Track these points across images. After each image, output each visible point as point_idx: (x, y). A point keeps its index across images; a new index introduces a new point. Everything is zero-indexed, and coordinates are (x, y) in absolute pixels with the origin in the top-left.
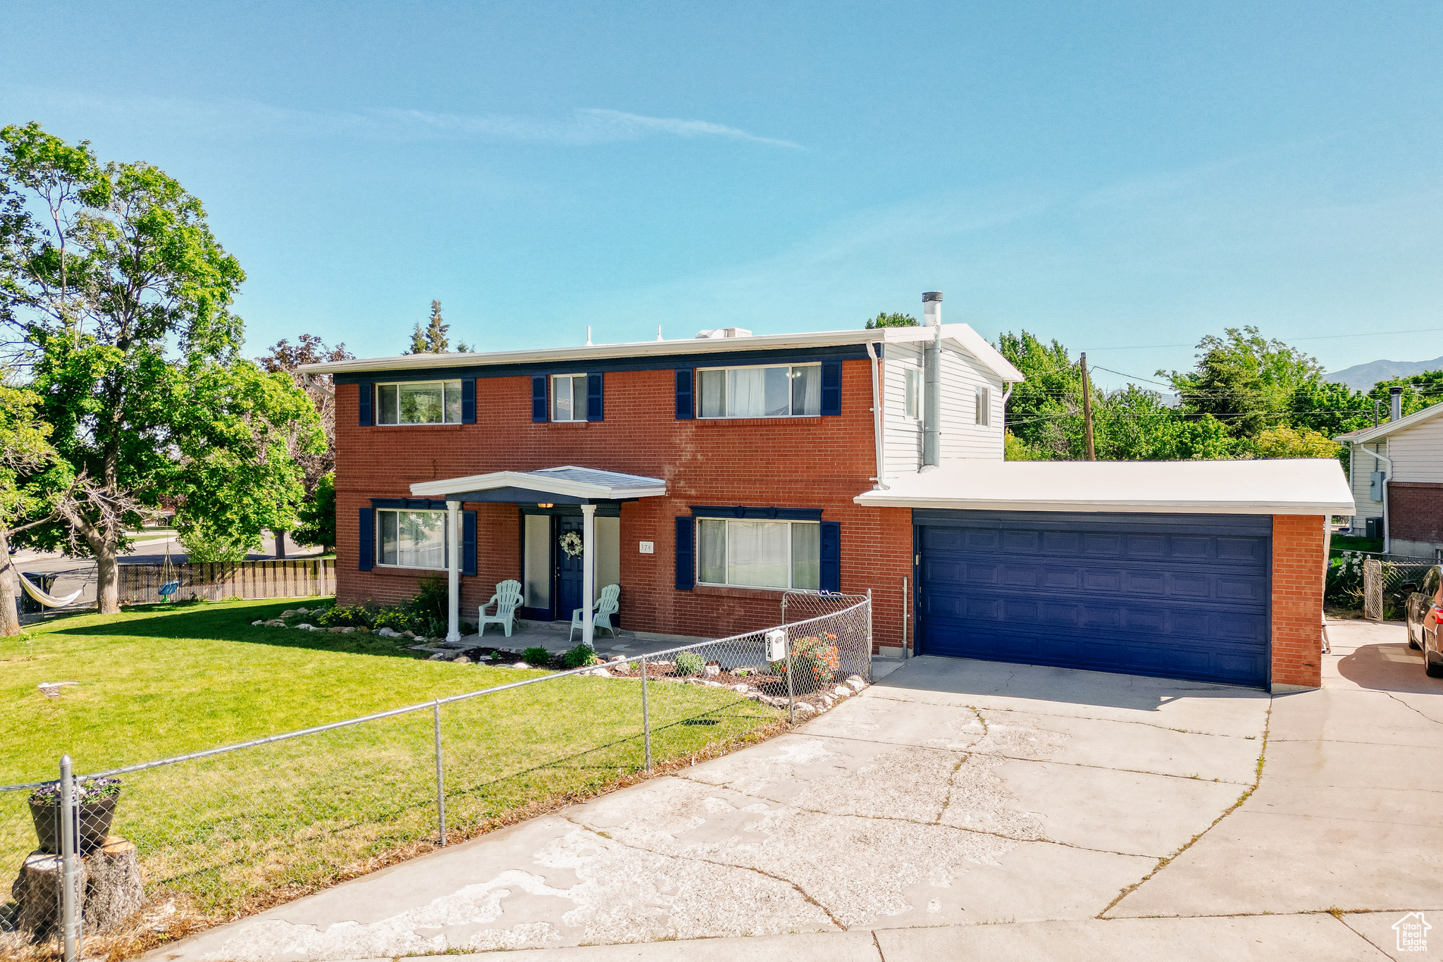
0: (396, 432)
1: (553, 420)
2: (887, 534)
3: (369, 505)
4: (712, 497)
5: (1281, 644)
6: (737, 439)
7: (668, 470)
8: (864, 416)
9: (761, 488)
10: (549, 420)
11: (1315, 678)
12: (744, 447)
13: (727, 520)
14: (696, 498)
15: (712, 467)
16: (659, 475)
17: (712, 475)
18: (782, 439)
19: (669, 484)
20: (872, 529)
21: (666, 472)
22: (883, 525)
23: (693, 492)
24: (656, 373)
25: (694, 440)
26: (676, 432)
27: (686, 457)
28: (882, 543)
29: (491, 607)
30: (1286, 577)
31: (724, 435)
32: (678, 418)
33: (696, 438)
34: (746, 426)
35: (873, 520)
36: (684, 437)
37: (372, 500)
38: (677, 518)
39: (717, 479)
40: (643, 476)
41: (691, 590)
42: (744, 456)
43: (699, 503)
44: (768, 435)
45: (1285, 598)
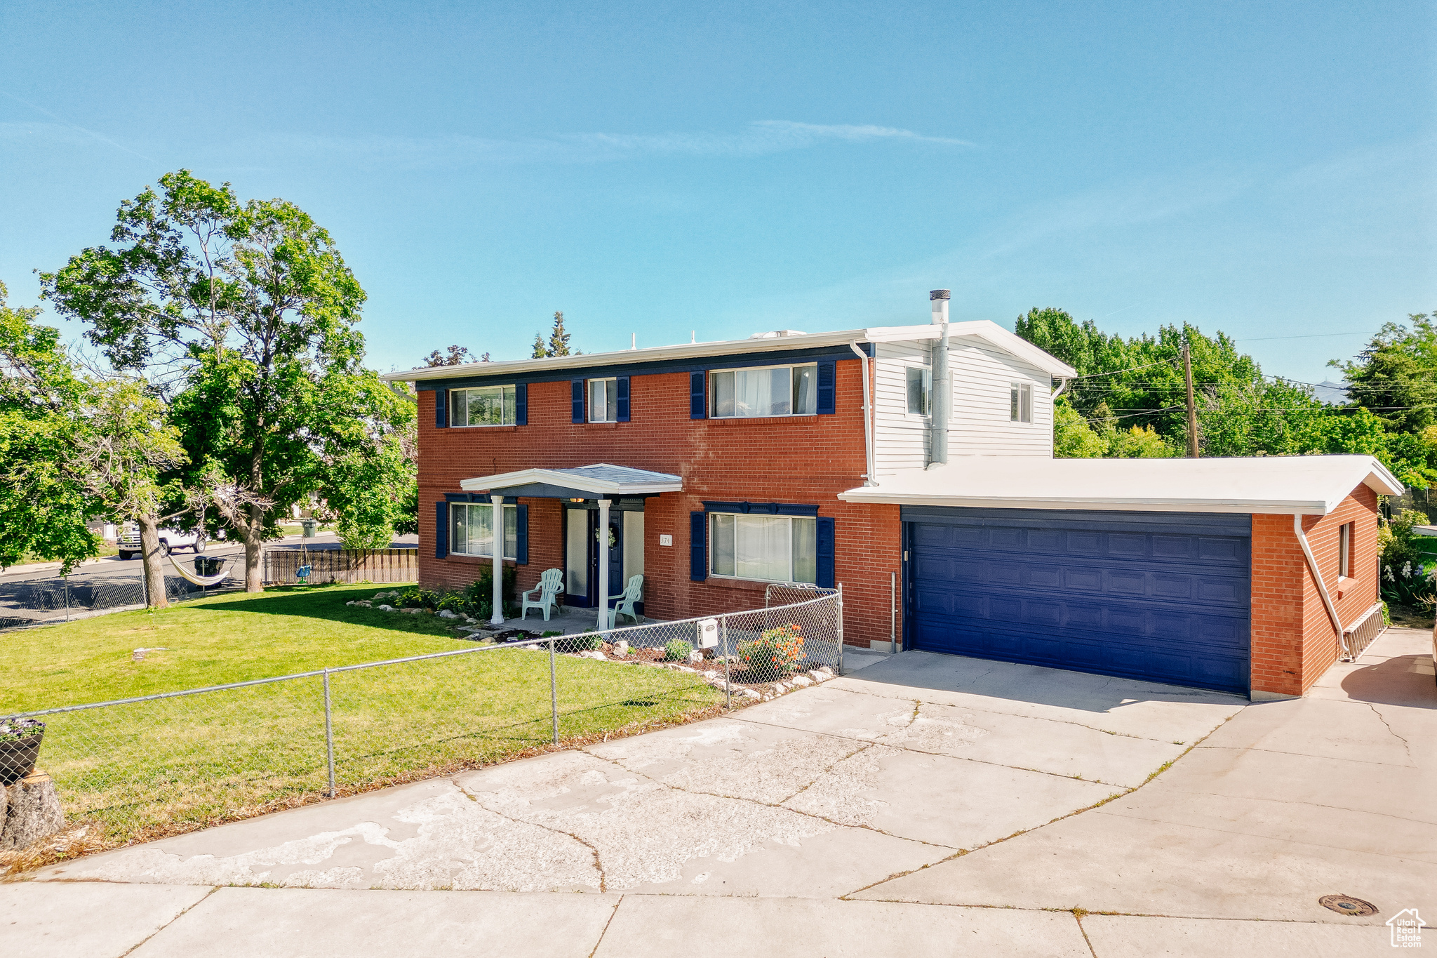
0: (464, 433)
1: (590, 422)
2: (877, 530)
3: (444, 499)
4: (721, 494)
5: (1261, 650)
6: (744, 438)
7: (684, 467)
8: (856, 414)
9: (764, 485)
10: (586, 421)
11: (1296, 686)
12: (750, 445)
13: (736, 515)
14: (708, 494)
15: (721, 465)
16: (677, 472)
17: (722, 472)
18: (783, 437)
19: (685, 481)
20: (864, 525)
21: (683, 470)
22: (873, 521)
23: (705, 489)
24: (674, 376)
25: (706, 438)
26: (691, 431)
27: (700, 455)
28: (873, 538)
29: (536, 593)
30: (1264, 579)
31: (732, 434)
32: (692, 419)
33: (710, 437)
34: (751, 425)
35: (863, 516)
36: (698, 436)
37: (447, 495)
38: (692, 513)
39: (726, 476)
40: (663, 473)
41: (704, 582)
42: (750, 453)
43: (711, 498)
44: (770, 433)
45: (1265, 601)
